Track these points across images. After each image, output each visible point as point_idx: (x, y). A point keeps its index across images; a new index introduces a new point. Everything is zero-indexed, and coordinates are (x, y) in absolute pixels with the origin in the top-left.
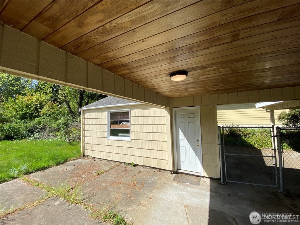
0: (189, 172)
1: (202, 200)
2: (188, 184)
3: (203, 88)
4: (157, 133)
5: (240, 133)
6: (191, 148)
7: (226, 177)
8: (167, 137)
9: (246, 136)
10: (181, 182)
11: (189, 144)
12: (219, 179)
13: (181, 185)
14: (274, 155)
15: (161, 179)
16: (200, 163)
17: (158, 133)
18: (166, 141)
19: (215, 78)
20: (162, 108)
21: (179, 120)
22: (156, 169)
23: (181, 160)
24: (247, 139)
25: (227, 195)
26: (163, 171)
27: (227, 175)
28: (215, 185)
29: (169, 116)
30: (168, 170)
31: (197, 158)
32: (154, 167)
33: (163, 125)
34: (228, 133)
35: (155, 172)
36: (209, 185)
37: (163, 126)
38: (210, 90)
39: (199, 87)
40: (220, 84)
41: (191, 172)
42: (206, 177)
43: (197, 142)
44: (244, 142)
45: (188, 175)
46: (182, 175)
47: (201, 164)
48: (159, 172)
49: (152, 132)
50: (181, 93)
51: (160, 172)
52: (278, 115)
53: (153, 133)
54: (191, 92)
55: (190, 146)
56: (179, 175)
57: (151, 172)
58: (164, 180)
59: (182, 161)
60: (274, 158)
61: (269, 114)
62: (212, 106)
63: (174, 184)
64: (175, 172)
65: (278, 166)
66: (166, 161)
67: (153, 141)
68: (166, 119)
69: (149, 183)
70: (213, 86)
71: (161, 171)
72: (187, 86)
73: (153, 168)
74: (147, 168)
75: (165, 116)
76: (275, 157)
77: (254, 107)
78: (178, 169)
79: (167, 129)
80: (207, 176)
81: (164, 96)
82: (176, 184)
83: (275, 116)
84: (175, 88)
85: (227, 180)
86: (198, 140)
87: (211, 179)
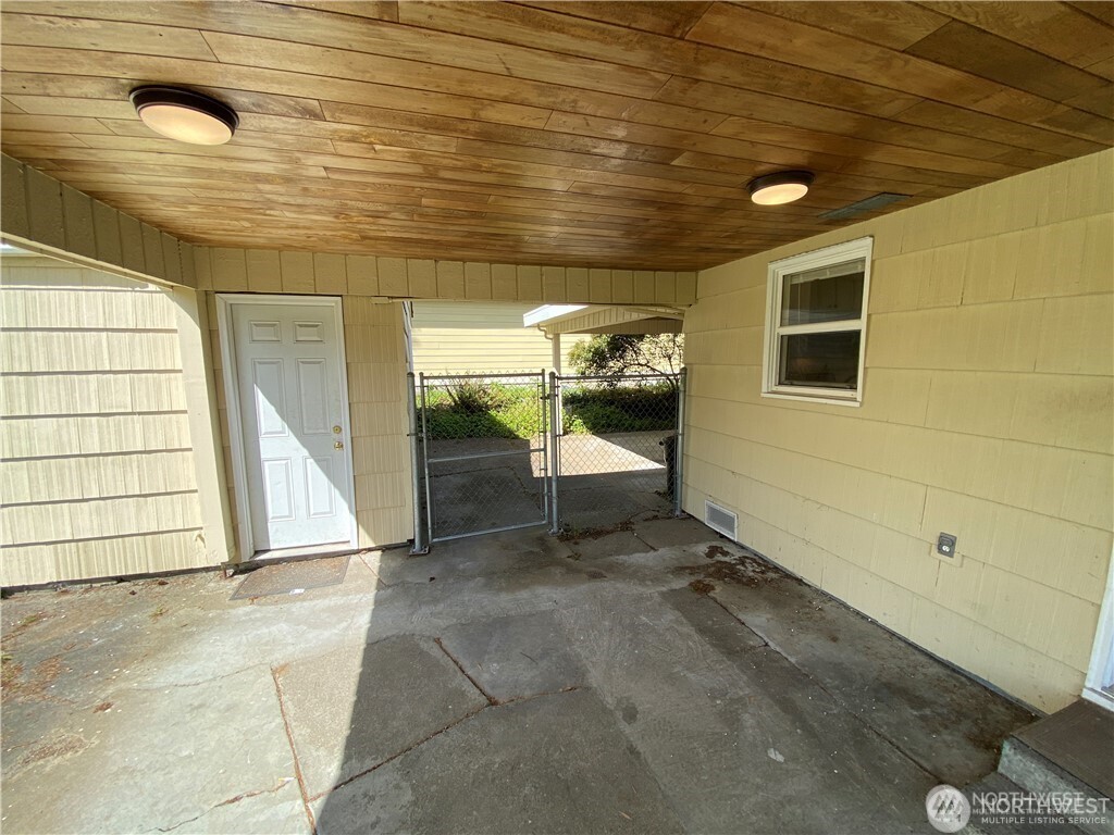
0: (306, 549)
1: (345, 624)
2: (297, 591)
3: (336, 217)
4: (133, 413)
5: (486, 399)
6: (312, 460)
7: (430, 531)
8: (194, 430)
9: (500, 406)
10: (266, 595)
11: (301, 446)
12: (412, 542)
13: (269, 604)
14: (542, 447)
15: (170, 611)
16: (345, 506)
17: (140, 413)
18: (190, 446)
19: (371, 179)
20: (152, 287)
21: (250, 352)
22: (141, 582)
23: (270, 514)
24: (501, 416)
25: (427, 581)
26: (182, 578)
27: (433, 524)
28: (396, 562)
29: (194, 332)
30: (207, 569)
31: (337, 493)
32: (131, 573)
33: (163, 376)
34: (455, 401)
35: (133, 593)
36: (376, 571)
37: (169, 379)
38: (372, 234)
39: (319, 210)
40: (396, 215)
41: (315, 548)
42: (370, 550)
43: (335, 436)
44: (494, 422)
45: (302, 563)
46: (274, 567)
47: (351, 511)
48: (159, 589)
49: (95, 410)
50: (246, 224)
51: (167, 587)
52: (569, 351)
53: (104, 419)
54: (291, 227)
55: (305, 452)
56: (263, 571)
57: (110, 601)
58: (181, 612)
59: (273, 518)
60: (542, 453)
61: (550, 345)
62: (385, 301)
63: (233, 612)
64: (241, 567)
65: (549, 474)
66: (197, 532)
67: (110, 458)
68: (182, 347)
69: (97, 651)
70: (376, 216)
71: (170, 580)
72: (260, 191)
73: (120, 579)
74: (87, 591)
75: (175, 331)
76: (545, 450)
77: (520, 324)
78: (257, 553)
79: (188, 389)
80: (372, 545)
81: (148, 222)
82: (244, 609)
83: (562, 352)
84: (200, 187)
85: (433, 538)
86: (338, 429)
87: (385, 549)
